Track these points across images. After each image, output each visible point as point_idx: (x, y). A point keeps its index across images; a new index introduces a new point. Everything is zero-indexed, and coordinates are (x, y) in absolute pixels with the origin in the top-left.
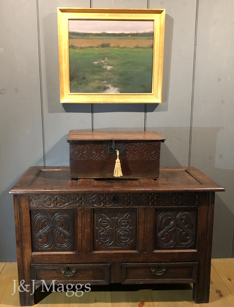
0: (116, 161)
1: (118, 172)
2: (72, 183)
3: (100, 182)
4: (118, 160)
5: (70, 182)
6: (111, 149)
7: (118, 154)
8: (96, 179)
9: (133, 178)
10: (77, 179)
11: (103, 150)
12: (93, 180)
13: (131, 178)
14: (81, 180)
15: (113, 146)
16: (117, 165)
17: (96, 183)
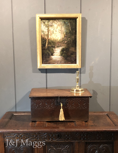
0: (60, 110)
2: (32, 125)
4: (62, 110)
6: (57, 102)
7: (62, 105)
10: (35, 122)
11: (52, 102)
13: (71, 121)
15: (59, 100)
16: (61, 113)
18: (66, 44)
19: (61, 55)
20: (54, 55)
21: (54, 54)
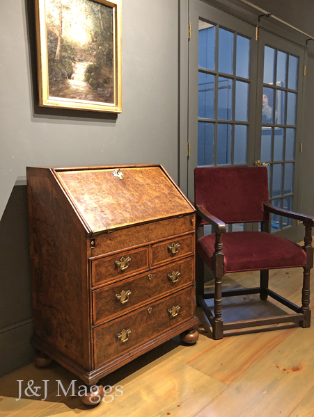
18: (95, 56)
19: (87, 80)
20: (73, 79)
21: (73, 75)
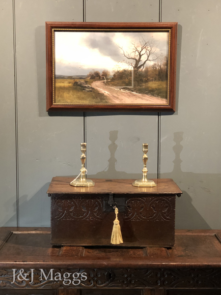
0: (114, 222)
1: (117, 238)
2: (52, 252)
3: (91, 251)
4: (116, 221)
5: (50, 250)
7: (117, 212)
8: (86, 247)
9: (138, 246)
11: (96, 206)
12: (81, 249)
13: (135, 245)
14: (64, 248)
15: (110, 202)
16: (116, 227)
17: (85, 252)
